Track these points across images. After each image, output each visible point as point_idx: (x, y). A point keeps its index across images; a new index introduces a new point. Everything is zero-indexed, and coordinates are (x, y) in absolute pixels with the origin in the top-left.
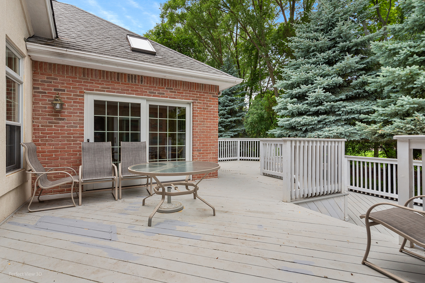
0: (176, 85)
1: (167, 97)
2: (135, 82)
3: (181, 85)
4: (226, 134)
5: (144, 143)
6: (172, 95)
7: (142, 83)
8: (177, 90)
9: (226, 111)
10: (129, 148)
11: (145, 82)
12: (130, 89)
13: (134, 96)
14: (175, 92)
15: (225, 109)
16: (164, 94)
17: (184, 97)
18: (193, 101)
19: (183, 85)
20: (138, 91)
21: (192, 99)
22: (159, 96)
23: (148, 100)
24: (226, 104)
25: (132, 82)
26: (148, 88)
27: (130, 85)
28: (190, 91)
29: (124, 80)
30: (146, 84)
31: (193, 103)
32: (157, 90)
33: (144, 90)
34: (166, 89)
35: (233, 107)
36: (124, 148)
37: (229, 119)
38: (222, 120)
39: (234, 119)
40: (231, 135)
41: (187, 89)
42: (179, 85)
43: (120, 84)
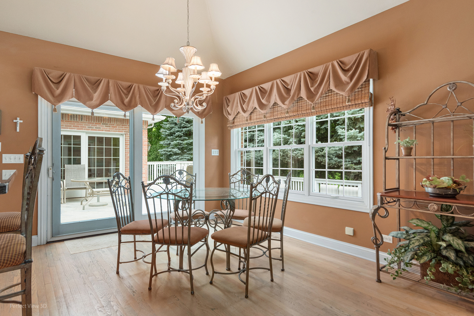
0: (110, 121)
1: (103, 130)
2: (76, 120)
3: (115, 121)
4: (183, 157)
5: (83, 166)
6: (107, 129)
7: (82, 120)
8: (111, 125)
9: (182, 132)
10: (71, 169)
11: (84, 119)
12: (72, 125)
13: (76, 130)
14: (110, 127)
15: (182, 131)
16: (100, 128)
17: (117, 130)
18: (125, 133)
19: (117, 121)
20: (79, 126)
21: (125, 132)
22: (96, 130)
23: (86, 133)
24: (183, 125)
25: (74, 120)
26: (87, 124)
27: (72, 123)
28: (122, 125)
29: (67, 119)
30: (85, 121)
31: (125, 134)
32: (94, 125)
33: (83, 126)
34: (102, 124)
35: (190, 129)
36: (68, 169)
37: (186, 142)
38: (179, 142)
39: (190, 142)
40: (187, 158)
41: (120, 124)
42: (113, 121)
43: (64, 122)
